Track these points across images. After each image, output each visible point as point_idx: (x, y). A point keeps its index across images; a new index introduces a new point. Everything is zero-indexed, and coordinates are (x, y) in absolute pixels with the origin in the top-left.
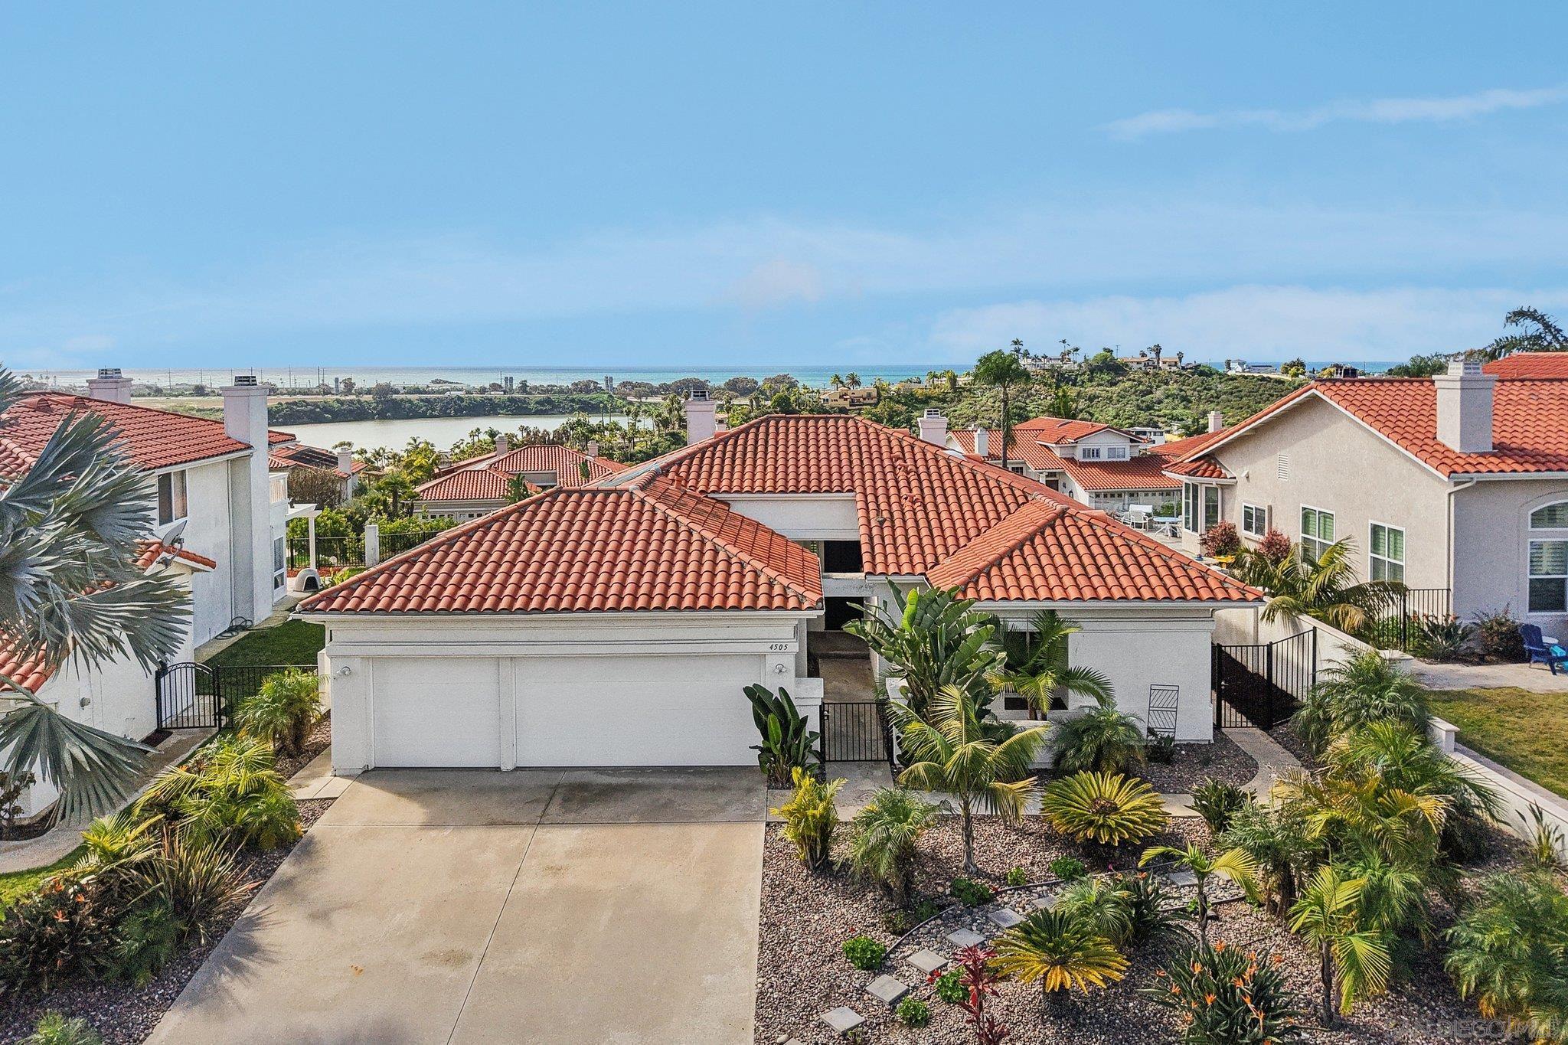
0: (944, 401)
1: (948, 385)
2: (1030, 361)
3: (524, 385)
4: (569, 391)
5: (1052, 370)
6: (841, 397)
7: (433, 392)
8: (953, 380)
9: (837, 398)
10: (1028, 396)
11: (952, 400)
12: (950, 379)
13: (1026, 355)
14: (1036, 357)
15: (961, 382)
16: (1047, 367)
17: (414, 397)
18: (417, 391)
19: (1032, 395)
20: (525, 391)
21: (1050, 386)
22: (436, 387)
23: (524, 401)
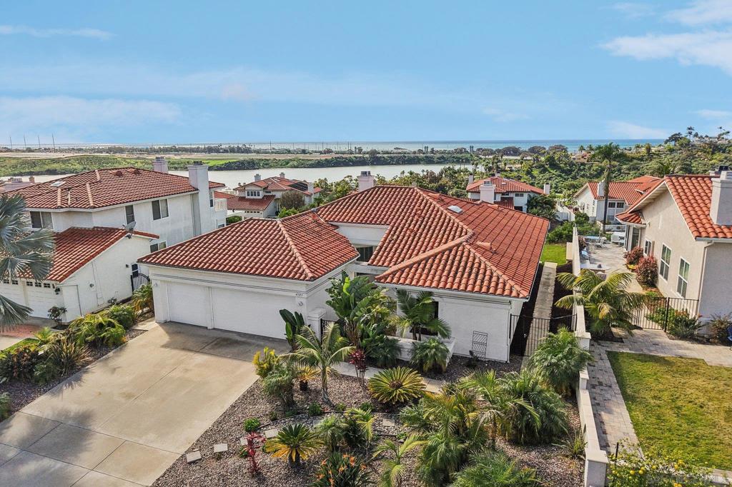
0: (642, 160)
1: (645, 151)
2: (697, 139)
3: (433, 149)
4: (453, 153)
5: (711, 144)
6: (583, 157)
7: (394, 153)
8: (649, 149)
9: (581, 157)
10: (693, 158)
11: (647, 160)
12: (647, 148)
13: (696, 135)
14: (701, 137)
15: (653, 150)
16: (707, 142)
17: (385, 156)
18: (387, 153)
19: (696, 158)
20: (433, 153)
21: (708, 153)
22: (395, 151)
23: (432, 158)
